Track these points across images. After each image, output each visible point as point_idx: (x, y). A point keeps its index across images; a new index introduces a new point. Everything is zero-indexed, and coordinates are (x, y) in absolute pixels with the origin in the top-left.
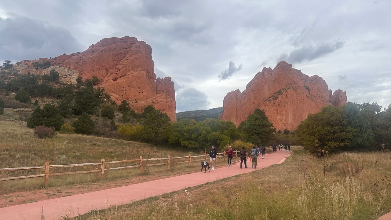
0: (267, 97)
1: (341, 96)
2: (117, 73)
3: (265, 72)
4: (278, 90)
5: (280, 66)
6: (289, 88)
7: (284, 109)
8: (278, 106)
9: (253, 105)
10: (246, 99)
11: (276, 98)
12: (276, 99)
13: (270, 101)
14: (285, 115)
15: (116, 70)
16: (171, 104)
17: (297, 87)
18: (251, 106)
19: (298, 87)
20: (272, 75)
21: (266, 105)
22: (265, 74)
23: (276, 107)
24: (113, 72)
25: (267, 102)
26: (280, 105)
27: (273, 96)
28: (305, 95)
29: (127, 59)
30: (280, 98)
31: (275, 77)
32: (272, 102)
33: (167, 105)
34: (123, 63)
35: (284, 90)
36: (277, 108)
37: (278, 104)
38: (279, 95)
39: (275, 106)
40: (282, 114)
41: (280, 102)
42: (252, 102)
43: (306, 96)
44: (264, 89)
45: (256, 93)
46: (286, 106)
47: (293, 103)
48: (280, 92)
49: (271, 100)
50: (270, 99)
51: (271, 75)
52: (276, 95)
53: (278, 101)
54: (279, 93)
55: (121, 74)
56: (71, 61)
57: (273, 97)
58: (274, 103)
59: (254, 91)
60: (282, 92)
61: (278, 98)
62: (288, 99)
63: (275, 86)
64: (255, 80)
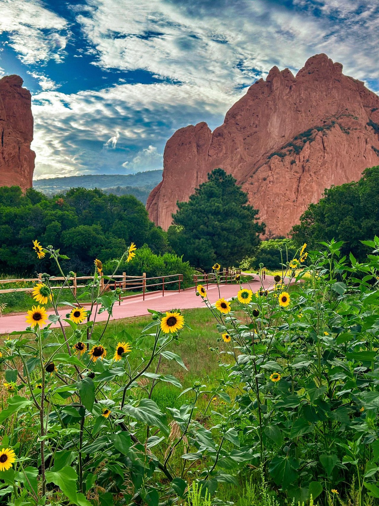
0: (276, 147)
3: (274, 81)
4: (303, 129)
5: (312, 66)
6: (330, 126)
7: (315, 178)
8: (301, 171)
9: (241, 164)
10: (222, 149)
11: (298, 150)
12: (298, 153)
13: (282, 156)
16: (17, 150)
17: (350, 124)
18: (235, 168)
19: (353, 123)
20: (292, 89)
21: (272, 167)
22: (275, 85)
23: (297, 172)
25: (276, 160)
26: (307, 168)
27: (290, 145)
28: (369, 146)
30: (306, 152)
31: (300, 94)
32: (288, 159)
33: (5, 153)
35: (319, 131)
36: (298, 175)
37: (301, 166)
38: (305, 142)
39: (293, 171)
40: (310, 192)
41: (308, 161)
42: (239, 156)
43: (372, 147)
44: (269, 125)
45: (248, 133)
46: (322, 171)
47: (339, 164)
48: (308, 136)
49: (285, 155)
50: (284, 151)
51: (288, 90)
52: (299, 142)
53: (302, 159)
54: (305, 138)
57: (291, 148)
58: (293, 162)
59: (244, 128)
60: (314, 134)
61: (302, 149)
62: (328, 153)
63: (298, 119)
64: (249, 100)
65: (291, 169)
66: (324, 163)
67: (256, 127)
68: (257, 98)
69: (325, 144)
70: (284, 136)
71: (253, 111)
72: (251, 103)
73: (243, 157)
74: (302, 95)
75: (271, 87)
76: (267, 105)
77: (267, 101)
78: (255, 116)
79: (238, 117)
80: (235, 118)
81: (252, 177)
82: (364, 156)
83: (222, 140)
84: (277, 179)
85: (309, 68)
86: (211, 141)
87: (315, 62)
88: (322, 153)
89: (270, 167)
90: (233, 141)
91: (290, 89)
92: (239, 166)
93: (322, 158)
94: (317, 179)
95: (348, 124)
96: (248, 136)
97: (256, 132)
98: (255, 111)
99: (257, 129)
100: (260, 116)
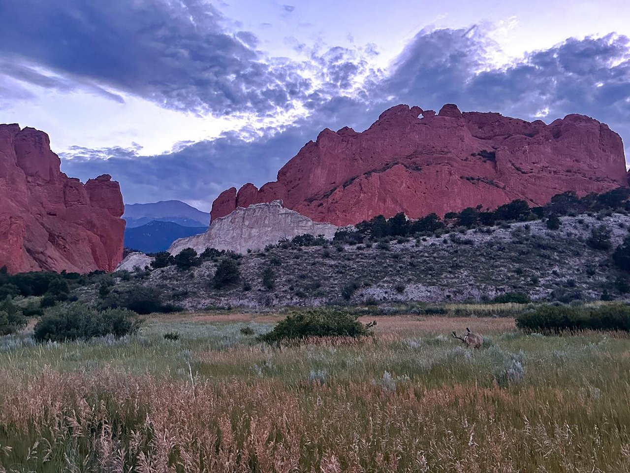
65: (316, 210)
66: (358, 202)
67: (299, 179)
68: (304, 157)
69: (363, 186)
70: (334, 183)
71: (299, 168)
72: (298, 161)
74: (363, 146)
78: (300, 171)
79: (288, 175)
80: (285, 175)
85: (381, 120)
86: (256, 196)
87: (388, 114)
88: (357, 194)
91: (348, 143)
93: (357, 197)
94: (344, 217)
96: (293, 188)
97: (299, 184)
98: (301, 168)
99: (300, 182)
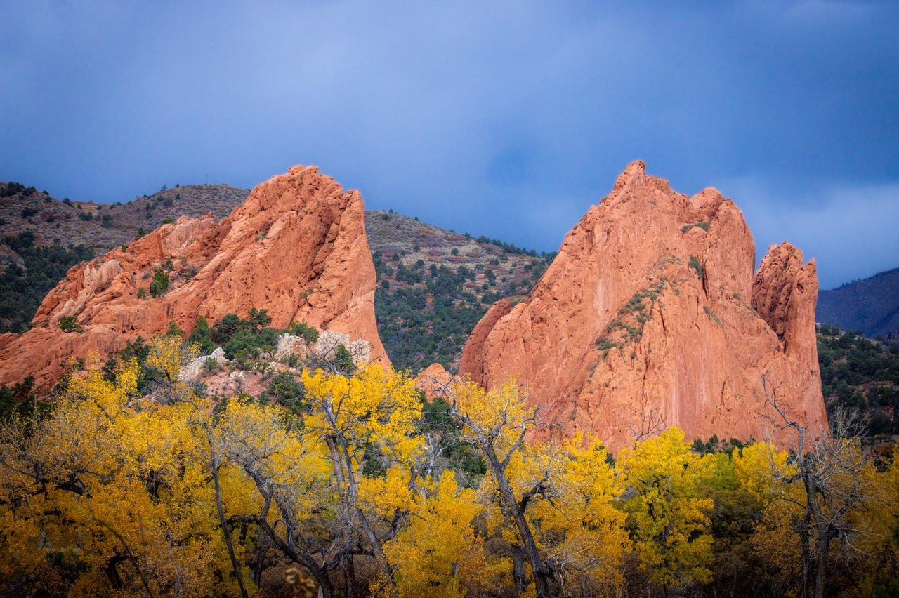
0: (600, 328)
1: (798, 284)
2: (326, 304)
4: (628, 295)
5: (626, 188)
6: (661, 288)
7: (660, 378)
8: (645, 368)
9: (565, 360)
10: (545, 341)
11: (636, 336)
12: (637, 341)
13: (621, 347)
14: (663, 402)
15: (322, 296)
19: (679, 272)
20: (611, 234)
21: (613, 366)
22: (596, 235)
23: (639, 370)
24: (317, 303)
25: (615, 355)
26: (650, 363)
27: (620, 325)
28: (701, 308)
29: (343, 258)
30: (646, 337)
31: (619, 240)
32: (628, 351)
34: (337, 273)
35: (652, 299)
36: (642, 374)
37: (643, 361)
38: (640, 320)
39: (635, 368)
40: (656, 398)
41: (650, 351)
42: (563, 348)
43: (704, 308)
44: (595, 298)
45: (571, 312)
46: (665, 365)
48: (639, 308)
49: (622, 344)
50: (618, 337)
51: (607, 237)
52: (631, 321)
53: (643, 350)
54: (638, 313)
55: (336, 307)
56: (233, 278)
57: (624, 331)
58: (633, 356)
59: (563, 305)
60: (648, 307)
61: (641, 334)
62: (670, 336)
63: (620, 281)
64: (567, 262)
65: (633, 366)
66: (667, 352)
67: (580, 301)
68: (577, 257)
69: (666, 323)
70: (607, 310)
71: (573, 279)
72: (570, 266)
73: (569, 350)
75: (592, 239)
76: (590, 268)
77: (590, 263)
78: (576, 285)
79: (555, 289)
81: (589, 381)
82: (697, 326)
83: (545, 328)
84: (620, 383)
88: (663, 338)
89: (610, 366)
90: (557, 327)
91: (608, 233)
92: (563, 363)
93: (664, 345)
95: (673, 276)
96: (571, 317)
97: (580, 310)
98: (576, 278)
99: (581, 306)
100: (582, 285)
